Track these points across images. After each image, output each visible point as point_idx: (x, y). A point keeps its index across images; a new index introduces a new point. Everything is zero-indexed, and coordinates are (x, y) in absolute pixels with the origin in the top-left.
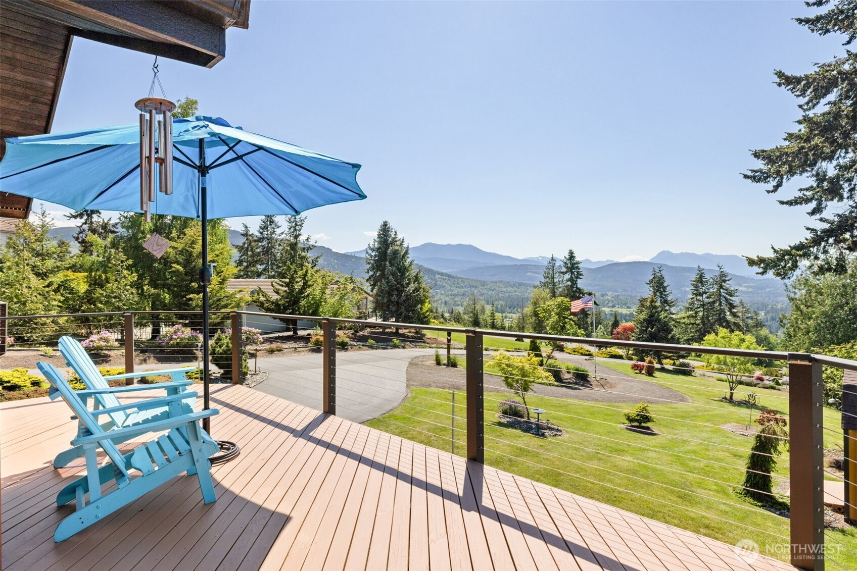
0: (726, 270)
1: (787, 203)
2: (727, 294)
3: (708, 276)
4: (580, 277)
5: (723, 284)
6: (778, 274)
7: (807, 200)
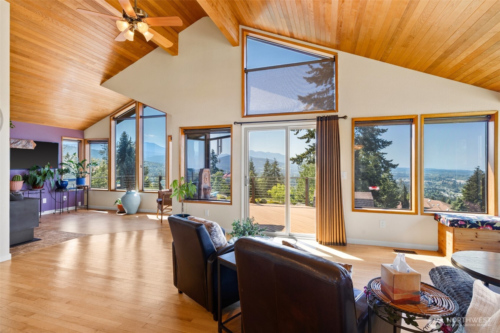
0: (277, 160)
1: (300, 138)
2: (277, 170)
3: (270, 163)
4: (217, 162)
5: (276, 166)
6: (298, 164)
7: (305, 138)
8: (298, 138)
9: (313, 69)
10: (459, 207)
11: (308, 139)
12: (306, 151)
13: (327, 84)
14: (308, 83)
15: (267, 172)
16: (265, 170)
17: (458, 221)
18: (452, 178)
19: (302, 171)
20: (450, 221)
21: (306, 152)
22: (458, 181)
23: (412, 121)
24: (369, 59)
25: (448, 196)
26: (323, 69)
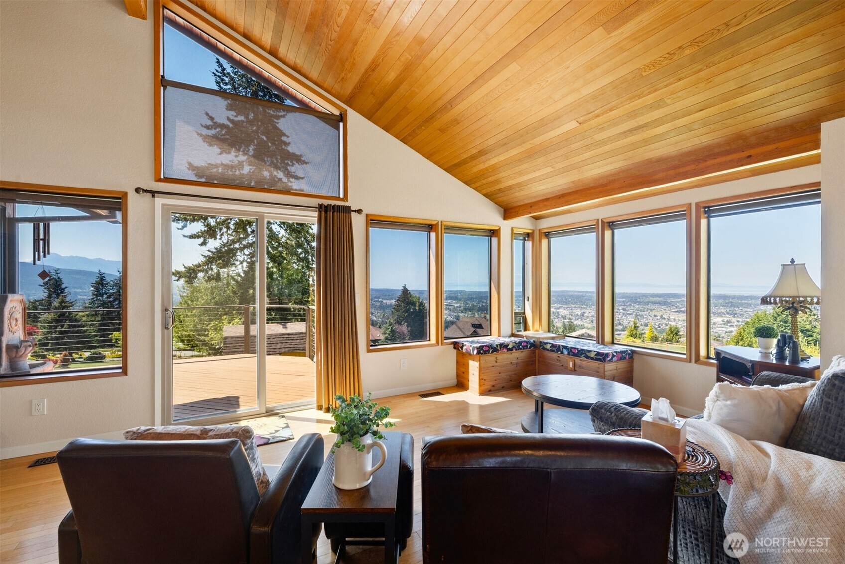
1: (188, 237)
3: (108, 279)
6: (185, 281)
7: (198, 237)
8: (184, 236)
9: (215, 123)
10: (390, 331)
11: (205, 240)
12: (203, 259)
13: (239, 154)
14: (206, 145)
15: (98, 298)
16: (96, 295)
17: (483, 346)
18: (379, 298)
19: (185, 294)
20: (477, 348)
21: (203, 261)
22: (384, 301)
23: (432, 228)
24: (388, 133)
25: (376, 319)
26: (233, 128)
